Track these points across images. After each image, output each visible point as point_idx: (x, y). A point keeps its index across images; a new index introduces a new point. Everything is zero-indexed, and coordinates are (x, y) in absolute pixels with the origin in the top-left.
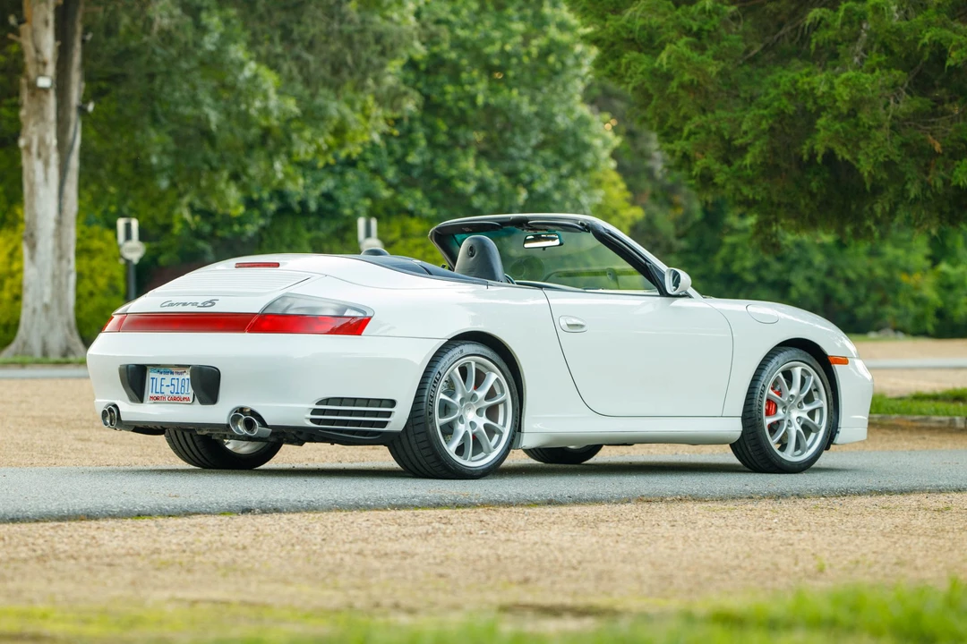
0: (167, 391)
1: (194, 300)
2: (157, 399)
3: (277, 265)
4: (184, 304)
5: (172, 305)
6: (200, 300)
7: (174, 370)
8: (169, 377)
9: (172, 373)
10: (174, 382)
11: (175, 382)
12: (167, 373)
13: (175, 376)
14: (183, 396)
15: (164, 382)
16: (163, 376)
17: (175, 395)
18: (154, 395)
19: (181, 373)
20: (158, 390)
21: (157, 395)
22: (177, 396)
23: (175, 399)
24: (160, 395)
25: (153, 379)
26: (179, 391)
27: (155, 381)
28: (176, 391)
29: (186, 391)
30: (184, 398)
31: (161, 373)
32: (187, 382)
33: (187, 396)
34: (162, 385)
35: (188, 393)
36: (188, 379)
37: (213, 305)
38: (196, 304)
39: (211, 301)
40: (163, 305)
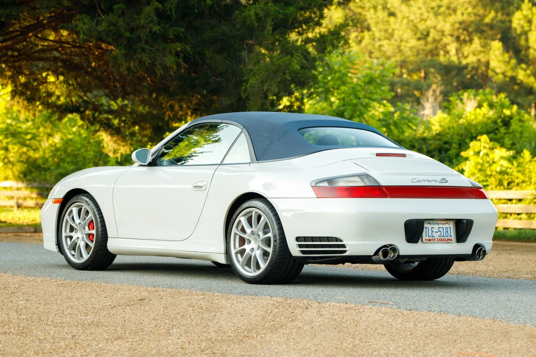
0: (436, 235)
1: (434, 178)
2: (429, 240)
3: (404, 155)
4: (429, 181)
5: (419, 181)
6: (439, 178)
7: (439, 222)
8: (436, 226)
9: (438, 224)
10: (440, 230)
13: (442, 226)
14: (447, 238)
15: (433, 230)
16: (432, 226)
17: (441, 237)
18: (428, 238)
19: (444, 224)
20: (430, 235)
21: (429, 238)
22: (443, 238)
23: (442, 240)
24: (431, 238)
26: (445, 235)
27: (427, 229)
28: (442, 235)
29: (449, 235)
30: (448, 240)
31: (431, 224)
32: (449, 229)
33: (450, 238)
34: (432, 232)
35: (451, 236)
36: (450, 228)
37: (447, 182)
38: (436, 181)
39: (443, 179)
40: (414, 181)
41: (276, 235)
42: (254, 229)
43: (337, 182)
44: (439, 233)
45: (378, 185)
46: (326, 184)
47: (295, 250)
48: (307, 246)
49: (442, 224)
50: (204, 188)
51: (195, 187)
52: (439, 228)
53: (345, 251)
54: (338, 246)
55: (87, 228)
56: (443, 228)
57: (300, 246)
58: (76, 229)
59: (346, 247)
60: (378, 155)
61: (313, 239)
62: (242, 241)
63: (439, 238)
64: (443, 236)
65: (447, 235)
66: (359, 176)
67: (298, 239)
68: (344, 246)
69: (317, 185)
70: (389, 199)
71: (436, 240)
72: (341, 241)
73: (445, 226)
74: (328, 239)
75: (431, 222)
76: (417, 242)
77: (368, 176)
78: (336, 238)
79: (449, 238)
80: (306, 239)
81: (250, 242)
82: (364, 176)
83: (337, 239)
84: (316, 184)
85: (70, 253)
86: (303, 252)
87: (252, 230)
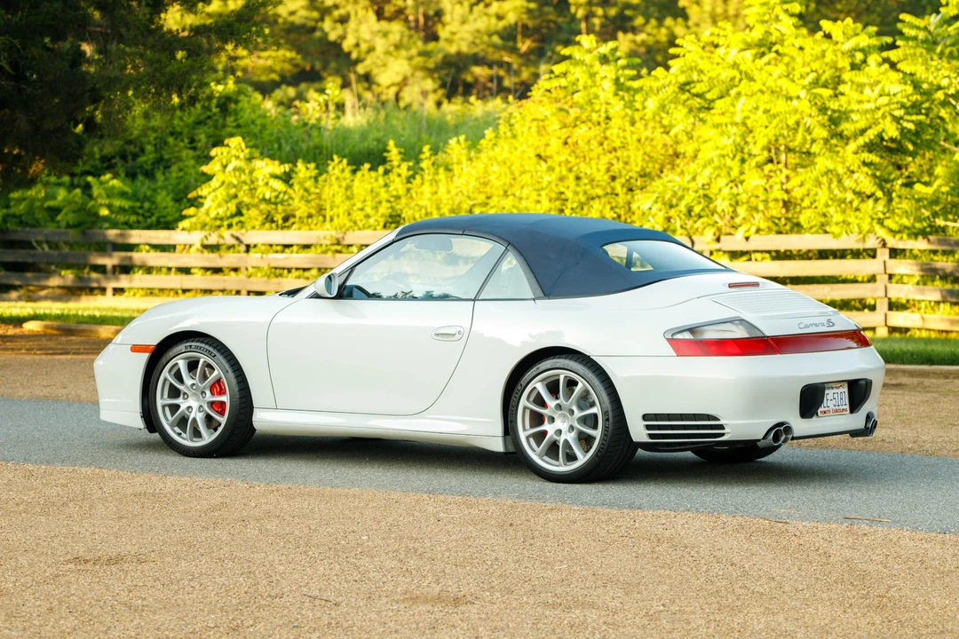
0: (831, 405)
2: (824, 413)
3: (758, 284)
4: (816, 325)
5: (807, 326)
6: (823, 321)
7: (833, 385)
8: (831, 392)
9: (833, 388)
10: (835, 396)
12: (830, 388)
13: (836, 391)
14: (841, 408)
17: (836, 407)
18: (823, 409)
19: (839, 388)
20: (825, 404)
21: (826, 410)
22: (838, 408)
23: (837, 411)
26: (839, 403)
30: (842, 410)
32: (844, 395)
33: (845, 408)
34: (827, 400)
35: (845, 404)
36: (845, 393)
37: (833, 324)
38: (823, 325)
39: (829, 321)
40: (800, 327)
41: (607, 411)
42: (561, 400)
43: (702, 332)
45: (762, 335)
46: (687, 336)
47: (639, 432)
48: (660, 427)
49: (836, 388)
50: (458, 336)
51: (437, 335)
52: (834, 394)
53: (723, 435)
54: (712, 427)
55: (208, 393)
56: (838, 394)
57: (648, 427)
58: (185, 394)
59: (724, 429)
60: (731, 286)
61: (669, 416)
62: (537, 419)
63: (834, 408)
64: (838, 405)
65: (841, 404)
66: (732, 321)
67: (645, 417)
68: (721, 427)
69: (675, 337)
70: (779, 356)
71: (831, 411)
72: (717, 419)
73: (839, 391)
74: (695, 417)
75: (826, 385)
76: (811, 417)
77: (742, 321)
78: (708, 415)
79: (843, 407)
80: (658, 417)
81: (552, 420)
83: (709, 417)
84: (673, 335)
85: (174, 431)
86: (651, 436)
87: (558, 402)
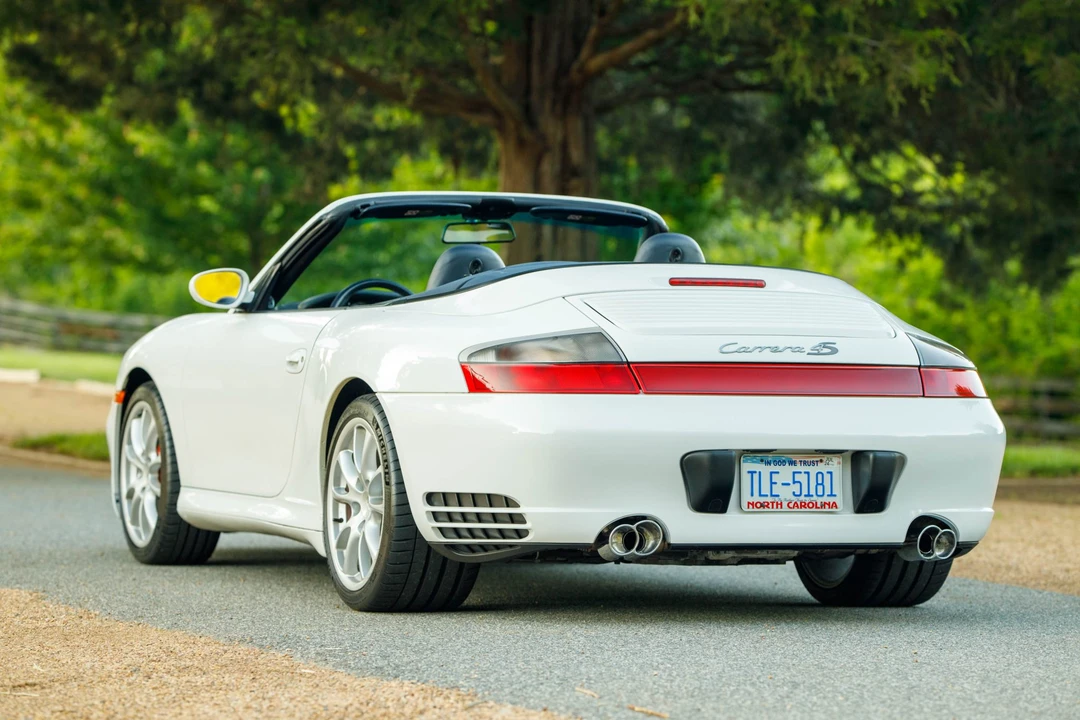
0: (786, 494)
1: (795, 342)
2: (762, 505)
3: (759, 284)
4: (775, 350)
5: (745, 350)
6: (809, 344)
7: (794, 458)
8: (785, 473)
9: (792, 463)
10: (798, 477)
11: (802, 478)
12: (783, 463)
13: (803, 468)
14: (820, 500)
15: (776, 478)
16: (773, 468)
17: (802, 498)
18: (756, 498)
19: (813, 463)
20: (766, 490)
21: (762, 500)
22: (808, 500)
23: (803, 505)
24: (769, 499)
25: (752, 473)
26: (813, 492)
27: (756, 476)
28: (805, 492)
29: (828, 492)
30: (824, 505)
31: (769, 463)
32: (827, 477)
33: (831, 500)
34: (772, 483)
35: (832, 495)
36: (831, 473)
37: (834, 351)
38: (800, 350)
39: (824, 345)
40: (724, 350)
44: (796, 488)
45: (616, 360)
46: (491, 358)
47: (425, 526)
49: (805, 463)
51: (289, 363)
52: (794, 473)
54: (512, 518)
56: (808, 473)
57: (436, 516)
59: (524, 522)
60: (674, 282)
61: (460, 498)
63: (794, 499)
64: (809, 495)
65: (820, 493)
66: (578, 338)
67: (430, 498)
68: (520, 519)
69: (475, 359)
70: (641, 398)
71: (785, 504)
72: (517, 505)
73: (814, 470)
74: (491, 500)
75: (770, 457)
76: (722, 508)
77: (600, 337)
78: (506, 498)
79: (826, 499)
80: (446, 498)
82: (588, 338)
83: (508, 502)
84: (471, 355)
86: (442, 532)
